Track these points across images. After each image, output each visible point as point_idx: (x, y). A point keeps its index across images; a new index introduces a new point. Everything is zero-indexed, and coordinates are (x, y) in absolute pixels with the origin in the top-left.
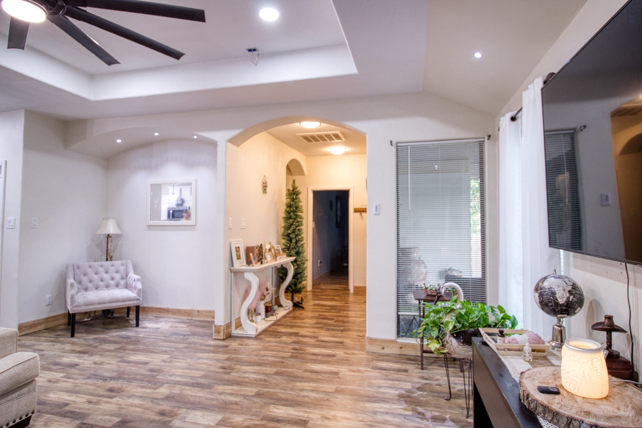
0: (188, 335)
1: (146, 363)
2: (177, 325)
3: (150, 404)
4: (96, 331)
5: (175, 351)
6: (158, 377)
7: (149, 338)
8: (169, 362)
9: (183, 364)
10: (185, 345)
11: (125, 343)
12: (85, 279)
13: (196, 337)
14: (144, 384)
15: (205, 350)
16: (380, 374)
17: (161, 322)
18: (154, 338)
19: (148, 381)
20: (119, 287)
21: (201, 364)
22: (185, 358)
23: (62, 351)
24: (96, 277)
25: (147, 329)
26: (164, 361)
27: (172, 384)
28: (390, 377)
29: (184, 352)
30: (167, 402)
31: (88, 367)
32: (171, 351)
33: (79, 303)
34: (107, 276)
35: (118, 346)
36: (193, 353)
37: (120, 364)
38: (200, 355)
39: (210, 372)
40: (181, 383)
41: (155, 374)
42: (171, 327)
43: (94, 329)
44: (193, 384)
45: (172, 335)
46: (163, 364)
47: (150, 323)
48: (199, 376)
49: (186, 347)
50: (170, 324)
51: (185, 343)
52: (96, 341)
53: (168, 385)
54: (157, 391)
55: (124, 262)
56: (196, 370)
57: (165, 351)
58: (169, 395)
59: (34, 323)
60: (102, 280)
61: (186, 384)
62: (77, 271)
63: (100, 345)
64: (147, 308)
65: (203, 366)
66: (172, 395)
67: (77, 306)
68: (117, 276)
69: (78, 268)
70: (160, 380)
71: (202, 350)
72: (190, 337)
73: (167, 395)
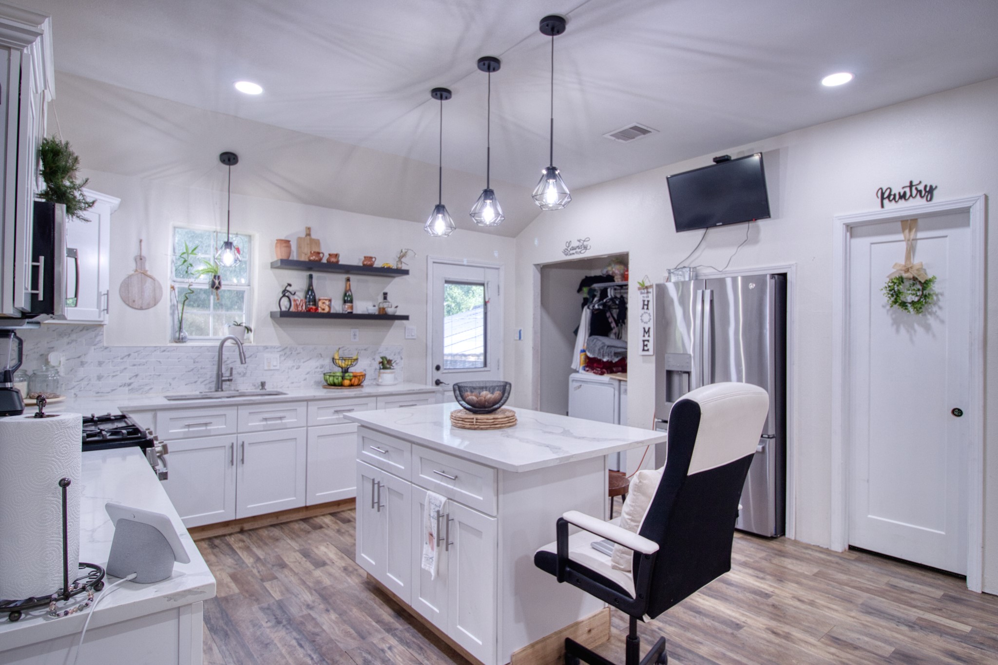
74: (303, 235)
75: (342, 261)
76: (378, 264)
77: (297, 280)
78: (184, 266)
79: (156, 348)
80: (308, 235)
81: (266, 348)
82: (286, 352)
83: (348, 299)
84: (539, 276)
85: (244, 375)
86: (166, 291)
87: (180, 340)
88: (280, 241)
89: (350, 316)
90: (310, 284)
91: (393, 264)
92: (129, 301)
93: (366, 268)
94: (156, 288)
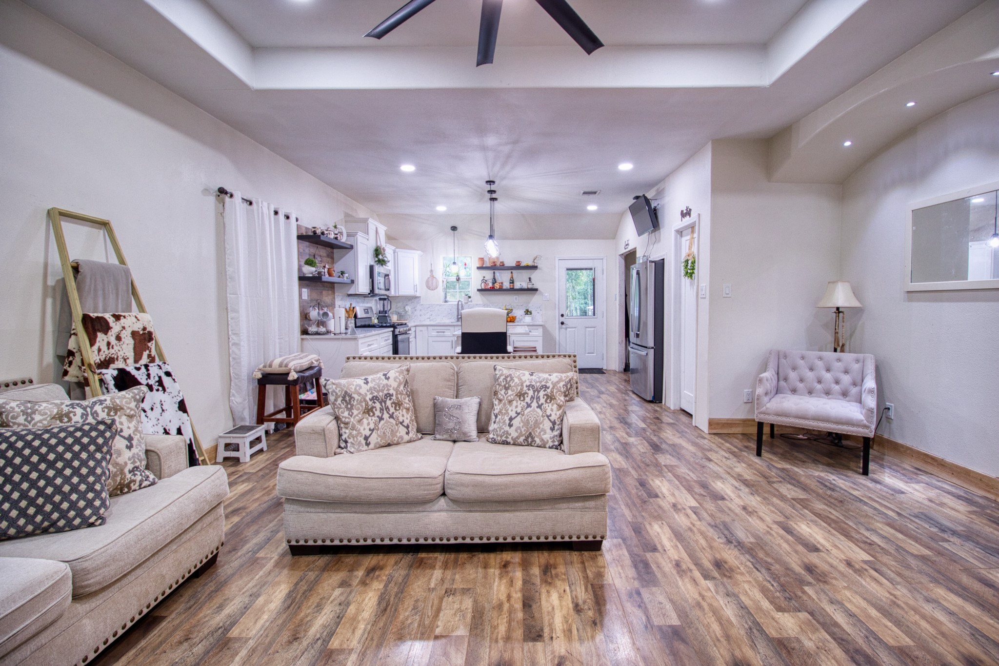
0: (954, 533)
1: (814, 549)
2: (949, 500)
3: (742, 632)
4: (796, 458)
5: (890, 554)
6: (806, 588)
7: (866, 504)
8: (856, 571)
9: (880, 590)
10: (926, 552)
11: (818, 495)
12: (793, 375)
13: (969, 545)
14: (773, 585)
15: (965, 589)
17: (918, 482)
18: (875, 509)
19: (782, 585)
20: (847, 399)
21: (924, 617)
22: (898, 579)
23: (729, 470)
24: (810, 375)
25: (879, 486)
26: (849, 564)
27: (818, 621)
29: (908, 567)
30: (770, 653)
31: (730, 509)
32: (882, 549)
33: (767, 408)
34: (828, 376)
35: (802, 495)
36: (924, 580)
37: (775, 526)
38: (940, 592)
39: (929, 651)
40: (836, 630)
41: (809, 578)
42: (931, 501)
43: (796, 454)
44: (858, 651)
45: (916, 516)
46: (842, 567)
47: (895, 477)
48: (892, 642)
49: (923, 558)
50: (933, 493)
51: (928, 548)
52: (780, 474)
53: (810, 618)
54: (779, 615)
55: (861, 356)
56: (898, 623)
57: (871, 544)
58: (789, 639)
59: (729, 422)
60: (819, 382)
61: (842, 641)
62: (783, 361)
63: (780, 482)
64: (902, 446)
65: (924, 624)
66: (795, 645)
67: (764, 413)
68: (846, 379)
69: (785, 357)
70: (805, 598)
71: (959, 584)
72: (954, 539)
73: (786, 635)
75: (507, 264)
76: (523, 264)
77: (489, 275)
78: (447, 274)
79: (438, 305)
81: (477, 305)
83: (512, 281)
84: (623, 262)
86: (441, 283)
87: (446, 302)
88: (480, 258)
89: (512, 290)
90: (494, 276)
91: (530, 264)
92: (428, 287)
93: (518, 267)
94: (437, 281)
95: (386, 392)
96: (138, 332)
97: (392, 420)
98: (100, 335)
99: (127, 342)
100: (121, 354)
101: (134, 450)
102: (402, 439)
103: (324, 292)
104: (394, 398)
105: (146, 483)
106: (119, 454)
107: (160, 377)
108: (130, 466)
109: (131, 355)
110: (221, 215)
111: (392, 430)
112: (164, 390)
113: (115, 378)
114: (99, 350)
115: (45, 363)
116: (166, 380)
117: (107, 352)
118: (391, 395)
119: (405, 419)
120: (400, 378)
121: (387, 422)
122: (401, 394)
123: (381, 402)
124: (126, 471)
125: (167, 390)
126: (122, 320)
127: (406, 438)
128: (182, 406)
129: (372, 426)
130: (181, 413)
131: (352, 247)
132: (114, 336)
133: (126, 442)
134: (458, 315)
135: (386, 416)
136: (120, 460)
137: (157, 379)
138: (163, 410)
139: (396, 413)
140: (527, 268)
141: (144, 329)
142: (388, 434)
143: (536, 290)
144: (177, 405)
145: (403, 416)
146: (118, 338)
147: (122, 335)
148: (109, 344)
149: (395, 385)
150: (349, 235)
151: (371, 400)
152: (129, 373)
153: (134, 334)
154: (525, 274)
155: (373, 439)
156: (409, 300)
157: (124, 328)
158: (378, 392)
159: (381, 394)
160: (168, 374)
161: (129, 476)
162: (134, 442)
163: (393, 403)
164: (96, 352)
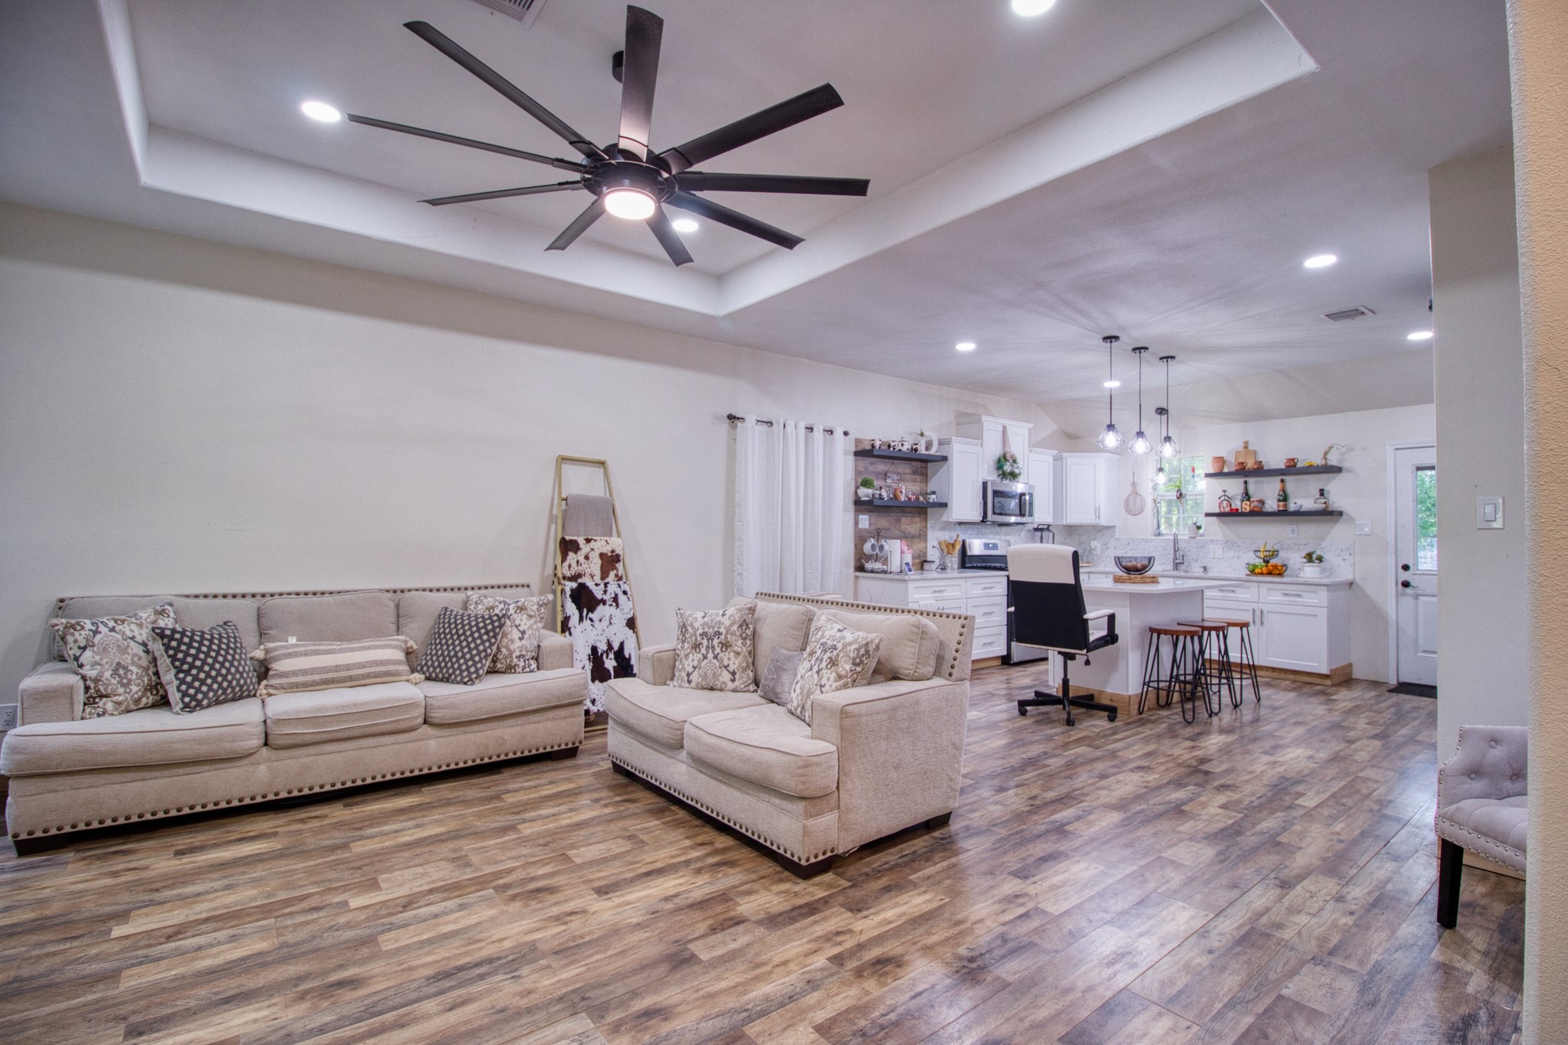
16: (494, 938)
28: (457, 942)
74: (1241, 448)
75: (1269, 465)
76: (1302, 464)
77: (1235, 487)
79: (1143, 539)
80: (1246, 447)
81: (1212, 541)
82: (1228, 544)
83: (1284, 498)
85: (1197, 560)
86: (1149, 504)
87: (1159, 534)
88: (1215, 458)
89: (1283, 513)
90: (1246, 489)
91: (1318, 461)
92: (1128, 511)
93: (1292, 468)
94: (1143, 501)
95: (716, 629)
96: (606, 554)
97: (715, 661)
98: (571, 555)
99: (594, 561)
100: (588, 571)
101: (524, 642)
102: (726, 686)
103: (903, 520)
104: (722, 637)
105: (527, 669)
106: (512, 641)
107: (616, 595)
108: (517, 653)
109: (598, 572)
110: (733, 441)
111: (714, 673)
112: (617, 606)
113: (572, 590)
114: (570, 566)
115: (546, 574)
116: (622, 598)
117: (576, 568)
118: (720, 634)
119: (731, 663)
120: (736, 617)
121: (710, 662)
122: (733, 634)
123: (711, 639)
124: (514, 656)
125: (620, 607)
126: (592, 543)
127: (731, 685)
128: (631, 624)
129: (695, 663)
130: (627, 628)
131: (945, 459)
132: (583, 556)
133: (520, 635)
134: (1175, 558)
135: (710, 655)
136: (512, 647)
137: (613, 595)
138: (610, 623)
139: (721, 655)
140: (1311, 470)
141: (613, 551)
142: (710, 676)
143: (1341, 514)
144: (626, 622)
145: (729, 659)
146: (587, 558)
147: (590, 556)
148: (578, 562)
149: (727, 622)
150: (941, 443)
151: (700, 635)
152: (587, 588)
153: (602, 556)
154: (1313, 483)
155: (695, 677)
156: (1098, 531)
157: (593, 549)
158: (709, 628)
159: (711, 630)
160: (625, 593)
161: (515, 660)
162: (526, 636)
163: (720, 643)
164: (567, 568)
